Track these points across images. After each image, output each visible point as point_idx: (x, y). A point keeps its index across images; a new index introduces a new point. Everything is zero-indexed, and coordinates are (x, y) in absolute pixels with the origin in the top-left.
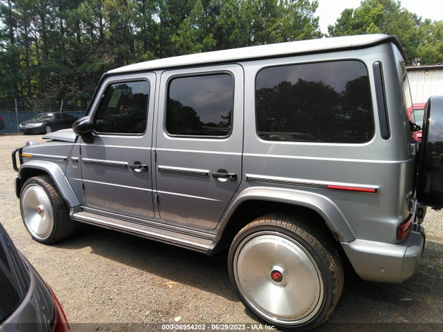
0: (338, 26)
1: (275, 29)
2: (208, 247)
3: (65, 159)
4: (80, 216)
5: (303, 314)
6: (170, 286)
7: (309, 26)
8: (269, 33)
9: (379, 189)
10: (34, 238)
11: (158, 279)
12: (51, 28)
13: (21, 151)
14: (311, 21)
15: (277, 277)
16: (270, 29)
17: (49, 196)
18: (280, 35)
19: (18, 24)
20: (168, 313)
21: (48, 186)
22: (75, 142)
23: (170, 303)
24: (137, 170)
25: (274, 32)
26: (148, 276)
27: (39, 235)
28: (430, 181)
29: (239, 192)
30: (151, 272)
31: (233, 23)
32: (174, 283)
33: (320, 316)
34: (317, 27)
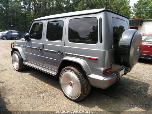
0: (138, 4)
1: (113, 5)
2: (55, 74)
3: (23, 46)
4: (26, 63)
5: (76, 96)
6: (46, 86)
7: (126, 4)
8: (110, 7)
9: (98, 59)
10: (15, 69)
11: (44, 83)
12: (37, 5)
13: (13, 43)
14: (127, 2)
15: (71, 84)
16: (111, 5)
17: (18, 57)
18: (115, 7)
19: (27, 4)
20: (42, 93)
21: (18, 54)
22: (25, 41)
23: (44, 90)
24: (39, 50)
25: (112, 6)
26: (42, 82)
27: (16, 68)
28: (123, 58)
29: (63, 58)
30: (43, 81)
31: (97, 3)
32: (48, 85)
33: (80, 97)
34: (129, 4)
